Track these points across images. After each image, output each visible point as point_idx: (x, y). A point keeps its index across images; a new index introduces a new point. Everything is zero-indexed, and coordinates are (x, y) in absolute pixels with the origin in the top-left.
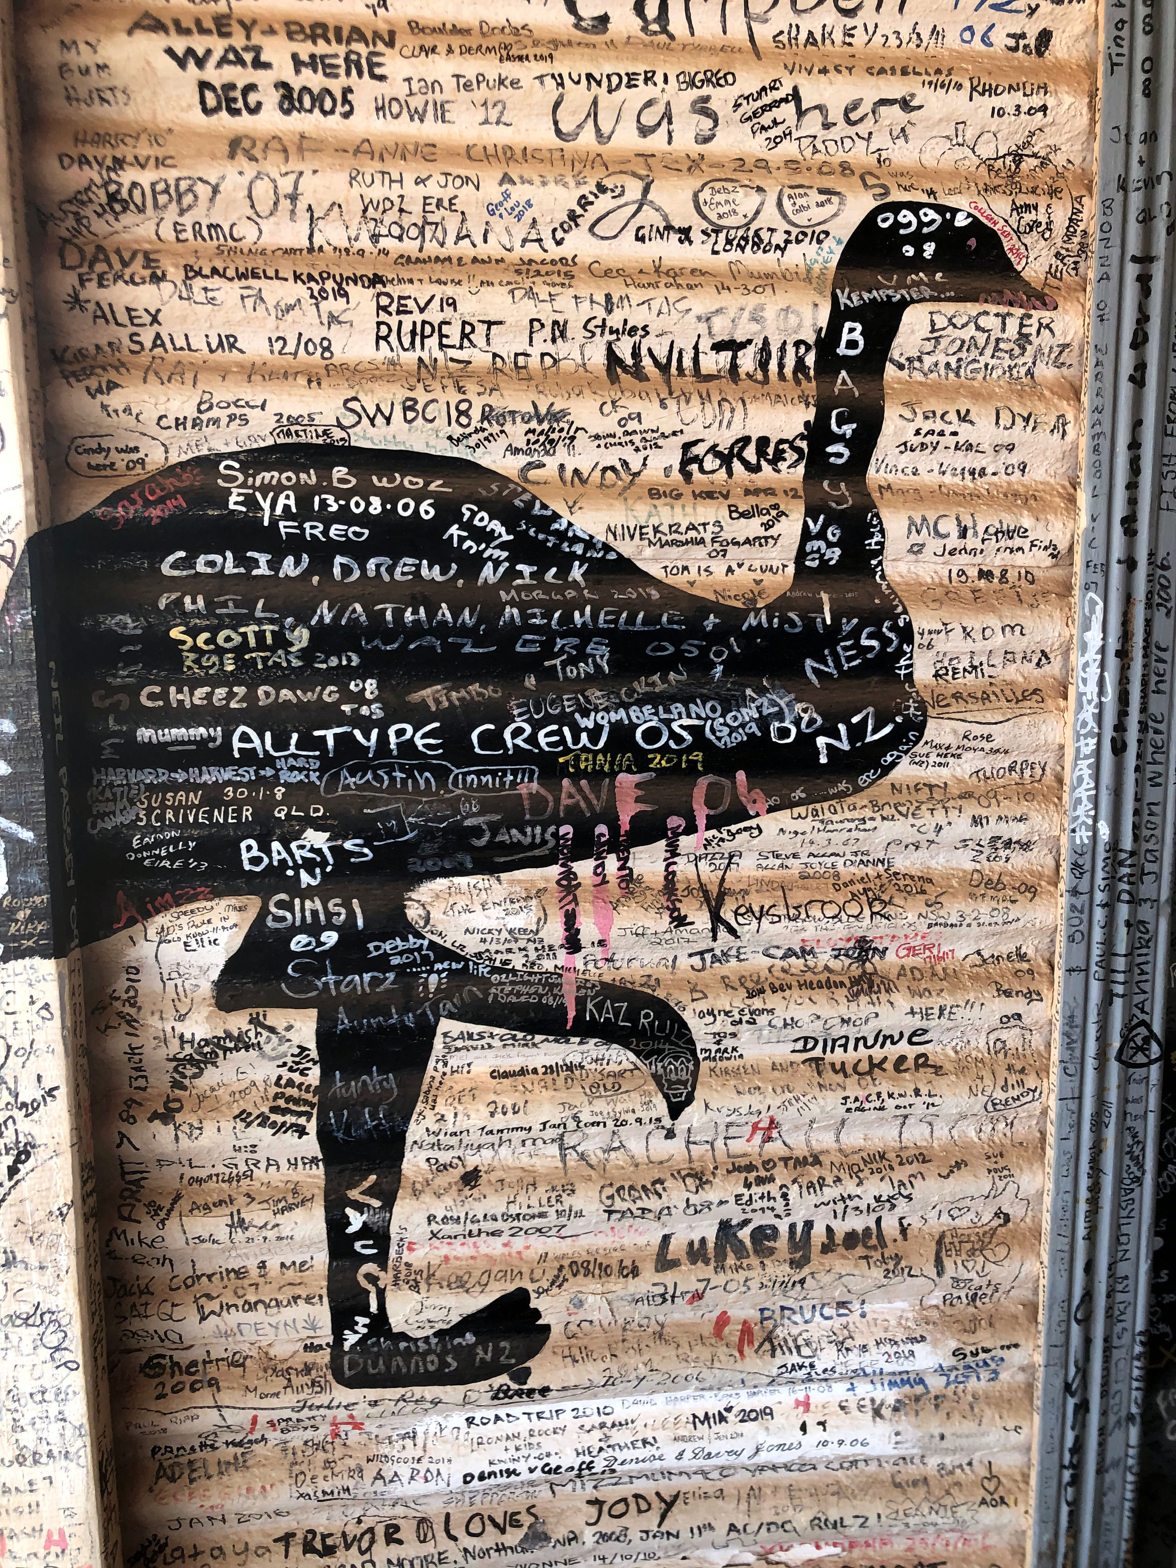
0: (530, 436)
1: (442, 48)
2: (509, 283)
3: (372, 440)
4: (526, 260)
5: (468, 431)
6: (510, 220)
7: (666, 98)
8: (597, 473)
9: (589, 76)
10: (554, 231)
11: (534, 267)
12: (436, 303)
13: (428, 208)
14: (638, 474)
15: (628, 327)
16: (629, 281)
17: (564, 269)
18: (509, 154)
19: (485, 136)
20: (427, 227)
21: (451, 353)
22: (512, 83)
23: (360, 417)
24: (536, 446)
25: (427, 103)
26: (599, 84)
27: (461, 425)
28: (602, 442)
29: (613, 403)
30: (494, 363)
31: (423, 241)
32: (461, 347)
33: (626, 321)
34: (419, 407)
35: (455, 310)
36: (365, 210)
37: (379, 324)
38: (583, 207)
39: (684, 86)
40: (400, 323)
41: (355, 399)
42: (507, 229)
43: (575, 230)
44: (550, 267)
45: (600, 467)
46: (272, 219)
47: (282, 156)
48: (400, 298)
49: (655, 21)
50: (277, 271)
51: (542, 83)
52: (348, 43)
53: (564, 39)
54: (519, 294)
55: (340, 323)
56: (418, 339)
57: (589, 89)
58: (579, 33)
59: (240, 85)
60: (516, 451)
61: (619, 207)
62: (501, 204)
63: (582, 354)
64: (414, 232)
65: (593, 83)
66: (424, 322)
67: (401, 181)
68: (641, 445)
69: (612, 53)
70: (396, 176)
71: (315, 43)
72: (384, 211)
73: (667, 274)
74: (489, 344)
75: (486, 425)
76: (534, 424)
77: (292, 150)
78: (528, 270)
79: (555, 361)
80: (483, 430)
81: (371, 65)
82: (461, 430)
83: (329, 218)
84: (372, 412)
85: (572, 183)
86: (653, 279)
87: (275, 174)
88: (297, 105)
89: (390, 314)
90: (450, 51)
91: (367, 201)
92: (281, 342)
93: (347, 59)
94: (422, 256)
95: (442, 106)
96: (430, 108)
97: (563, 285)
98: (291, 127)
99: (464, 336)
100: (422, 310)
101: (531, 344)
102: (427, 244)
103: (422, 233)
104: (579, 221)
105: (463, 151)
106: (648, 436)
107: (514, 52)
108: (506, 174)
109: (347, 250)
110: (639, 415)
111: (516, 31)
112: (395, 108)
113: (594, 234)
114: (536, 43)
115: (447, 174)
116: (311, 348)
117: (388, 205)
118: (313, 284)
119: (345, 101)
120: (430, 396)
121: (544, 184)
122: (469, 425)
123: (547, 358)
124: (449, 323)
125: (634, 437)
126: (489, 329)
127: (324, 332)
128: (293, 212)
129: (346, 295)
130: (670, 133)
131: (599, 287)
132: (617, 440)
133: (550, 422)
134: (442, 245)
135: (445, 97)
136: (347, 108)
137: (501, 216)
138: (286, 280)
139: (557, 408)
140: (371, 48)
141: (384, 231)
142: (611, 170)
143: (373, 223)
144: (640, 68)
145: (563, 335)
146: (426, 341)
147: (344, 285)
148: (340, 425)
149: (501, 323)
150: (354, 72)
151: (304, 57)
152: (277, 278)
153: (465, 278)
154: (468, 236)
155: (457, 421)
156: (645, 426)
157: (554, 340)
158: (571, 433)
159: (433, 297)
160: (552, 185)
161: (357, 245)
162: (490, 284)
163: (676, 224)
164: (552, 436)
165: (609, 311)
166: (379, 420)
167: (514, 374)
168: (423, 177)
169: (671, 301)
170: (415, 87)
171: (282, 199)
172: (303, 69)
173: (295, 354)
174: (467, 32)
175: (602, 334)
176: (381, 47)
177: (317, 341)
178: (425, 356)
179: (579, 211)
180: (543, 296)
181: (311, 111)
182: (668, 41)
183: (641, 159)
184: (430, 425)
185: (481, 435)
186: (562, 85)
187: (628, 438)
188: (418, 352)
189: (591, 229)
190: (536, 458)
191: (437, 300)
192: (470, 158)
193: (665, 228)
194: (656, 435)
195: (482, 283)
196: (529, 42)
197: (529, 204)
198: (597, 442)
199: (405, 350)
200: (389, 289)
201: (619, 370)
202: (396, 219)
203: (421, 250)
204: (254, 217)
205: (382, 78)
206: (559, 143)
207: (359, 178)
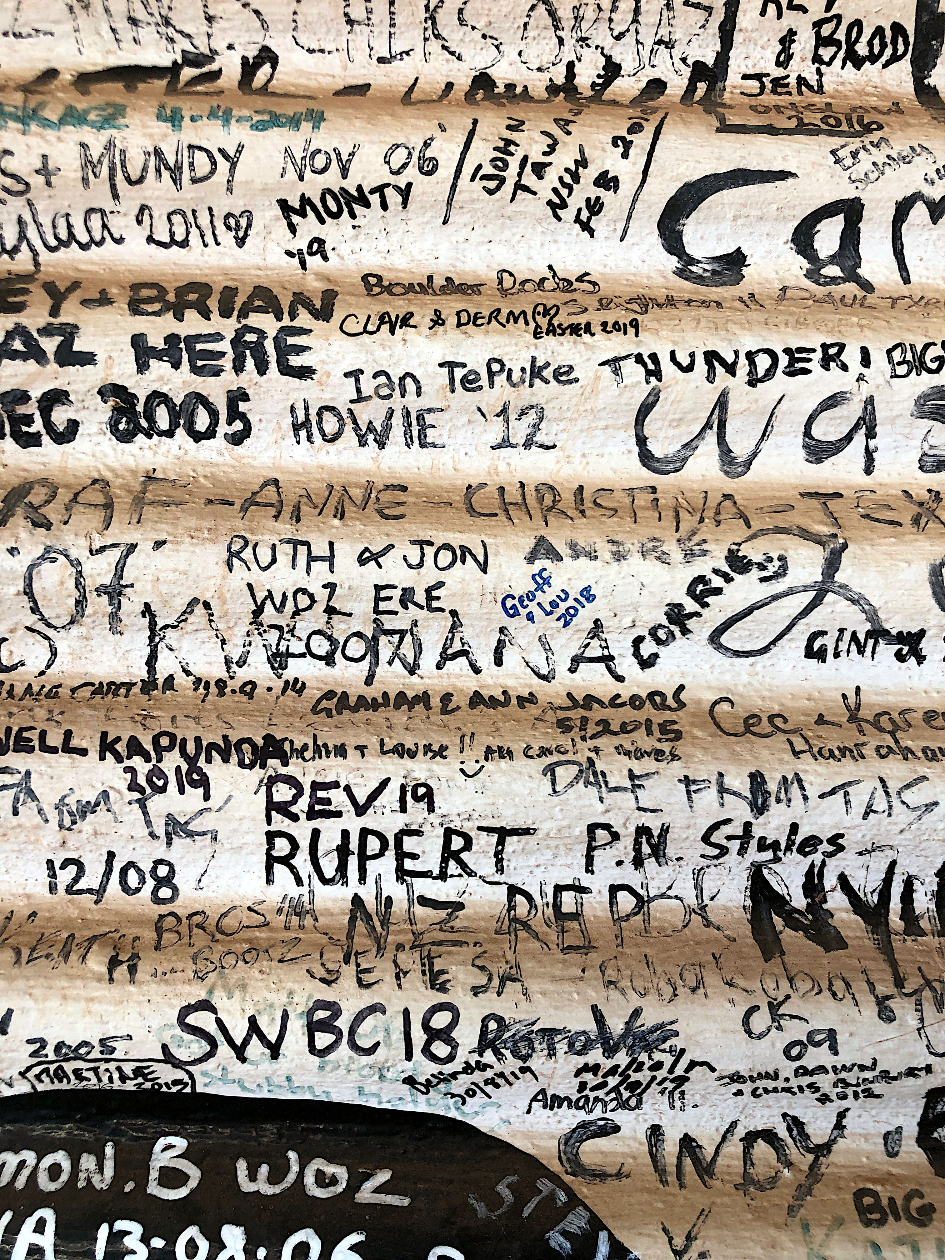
0: (588, 1077)
1: (423, 318)
2: (544, 752)
3: (240, 1083)
4: (579, 696)
5: (448, 1069)
6: (551, 624)
7: (865, 390)
8: (734, 1147)
9: (711, 357)
10: (638, 641)
11: (597, 713)
12: (391, 795)
13: (383, 606)
14: (825, 1149)
15: (799, 839)
16: (799, 745)
17: (659, 717)
18: (548, 500)
19: (502, 467)
20: (383, 639)
21: (422, 886)
22: (557, 375)
23: (214, 1044)
24: (601, 1093)
25: (391, 413)
26: (731, 369)
27: (434, 1058)
28: (747, 1088)
29: (773, 1007)
30: (511, 907)
31: (376, 662)
32: (443, 876)
33: (794, 828)
34: (343, 1023)
35: (431, 808)
36: (258, 611)
37: (271, 836)
38: (700, 599)
39: (902, 370)
40: (316, 834)
41: (205, 1005)
42: (542, 640)
43: (680, 641)
44: (628, 714)
45: (740, 1132)
46: (75, 630)
47: (101, 514)
48: (316, 786)
49: (833, 260)
50: (68, 735)
51: (617, 372)
52: (243, 314)
53: (660, 295)
54: (565, 774)
55: (191, 834)
56: (353, 863)
57: (711, 379)
58: (687, 284)
59: (35, 394)
60: (555, 1102)
61: (776, 598)
62: (530, 596)
63: (698, 887)
64: (356, 648)
65: (720, 370)
66: (365, 833)
67: (330, 559)
68: (833, 1093)
69: (755, 315)
70: (320, 548)
71: (179, 317)
72: (297, 612)
73: (876, 724)
74: (500, 869)
75: (489, 1057)
76: (596, 1056)
77: (122, 502)
78: (584, 720)
79: (642, 902)
80: (483, 1067)
81: (283, 351)
82: (433, 1068)
83: (188, 627)
84: (239, 1034)
85: (677, 555)
86: (850, 738)
87: (79, 551)
88: (144, 423)
89: (295, 818)
90: (438, 321)
91: (260, 596)
92: (72, 870)
93: (237, 342)
94: (371, 692)
95: (420, 418)
96: (397, 421)
97: (658, 754)
98: (132, 463)
99: (448, 854)
100: (360, 810)
101: (589, 868)
102: (382, 670)
103: (373, 648)
104: (691, 624)
105: (458, 498)
106: (851, 1078)
107: (563, 319)
108: (541, 541)
109: (221, 684)
110: (832, 1034)
111: (566, 285)
112: (330, 424)
113: (720, 647)
114: (604, 304)
115: (422, 543)
116: (133, 879)
117: (303, 601)
118: (137, 762)
119: (234, 414)
120: (367, 998)
121: (619, 557)
122: (451, 1058)
123: (622, 895)
124: (418, 833)
125: (818, 1079)
126: (501, 842)
127: (159, 850)
128: (114, 618)
129: (204, 783)
130: (869, 454)
131: (735, 757)
132: (780, 1084)
133: (631, 1050)
134: (412, 670)
135: (425, 402)
136: (238, 425)
137: (530, 617)
138: (83, 752)
139: (648, 1020)
140: (286, 321)
141: (297, 647)
142: (756, 525)
143: (275, 634)
144: (814, 340)
145: (658, 853)
146: (371, 865)
147: (202, 762)
148: (169, 1058)
149: (526, 832)
150: (250, 363)
151: (156, 341)
152: (67, 748)
153: (452, 741)
154: (464, 653)
155: (426, 1050)
156: (845, 1058)
157: (638, 862)
158: (679, 1071)
159: (385, 783)
160: (635, 559)
161: (243, 674)
162: (505, 753)
163: (893, 626)
164: (635, 1077)
165: (760, 809)
166: (255, 1048)
167: (553, 936)
168: (375, 549)
169: (893, 787)
170: (368, 386)
171: (92, 597)
172: (153, 363)
173: (100, 892)
174: (475, 289)
175: (742, 851)
176: (304, 319)
177: (146, 867)
178: (368, 893)
179: (691, 606)
180: (618, 778)
181: (170, 434)
182: (860, 293)
183: (814, 503)
184: (365, 1060)
185: (478, 1077)
186: (657, 374)
187: (805, 1081)
188: (354, 886)
189: (715, 638)
190: (598, 1112)
191: (393, 790)
192: (471, 510)
193: (869, 635)
194: (869, 1075)
195: (489, 751)
196: (592, 302)
197: (587, 595)
198: (735, 1087)
199: (325, 881)
200: (294, 769)
201: (778, 921)
202: (321, 625)
203: (369, 681)
204: (40, 626)
205: (305, 373)
206: (647, 477)
207: (247, 554)
